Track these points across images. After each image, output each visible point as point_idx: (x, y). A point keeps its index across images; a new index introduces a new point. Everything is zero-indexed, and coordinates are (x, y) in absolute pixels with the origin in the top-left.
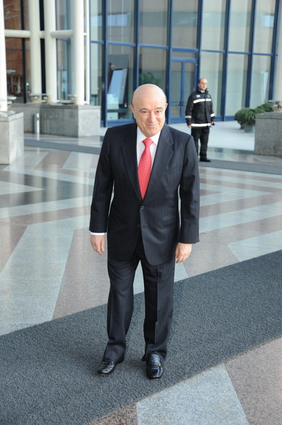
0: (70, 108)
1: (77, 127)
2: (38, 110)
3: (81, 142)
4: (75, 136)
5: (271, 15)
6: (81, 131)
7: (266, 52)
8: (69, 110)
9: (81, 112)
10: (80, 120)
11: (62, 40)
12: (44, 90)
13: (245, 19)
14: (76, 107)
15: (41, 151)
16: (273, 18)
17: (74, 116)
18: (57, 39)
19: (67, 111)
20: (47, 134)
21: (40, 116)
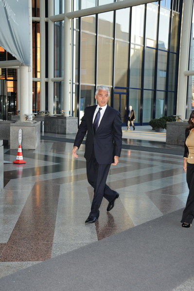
0: (62, 118)
1: (65, 129)
2: (44, 119)
3: (67, 137)
4: (65, 133)
5: (165, 71)
6: (67, 131)
7: (163, 90)
8: (61, 120)
9: (67, 121)
10: (67, 125)
11: (57, 82)
12: (47, 108)
13: (151, 72)
14: (65, 118)
15: (44, 142)
16: (166, 73)
17: (64, 123)
18: (54, 82)
19: (60, 120)
20: (48, 132)
21: (44, 122)
